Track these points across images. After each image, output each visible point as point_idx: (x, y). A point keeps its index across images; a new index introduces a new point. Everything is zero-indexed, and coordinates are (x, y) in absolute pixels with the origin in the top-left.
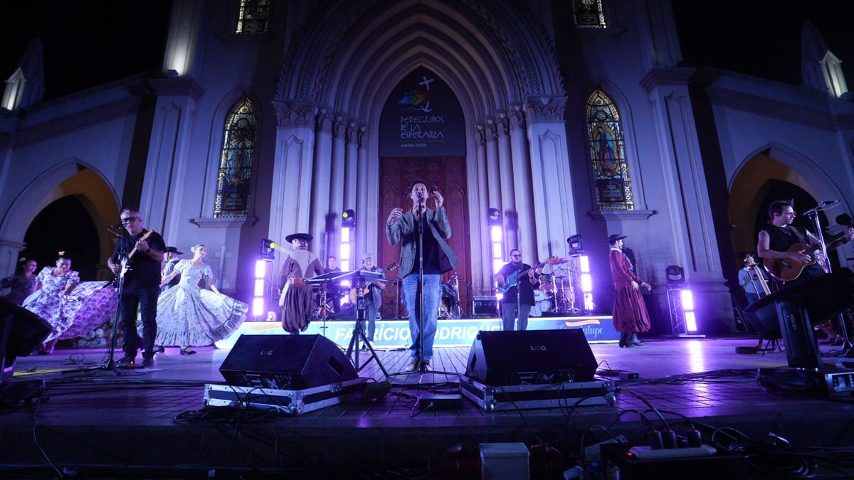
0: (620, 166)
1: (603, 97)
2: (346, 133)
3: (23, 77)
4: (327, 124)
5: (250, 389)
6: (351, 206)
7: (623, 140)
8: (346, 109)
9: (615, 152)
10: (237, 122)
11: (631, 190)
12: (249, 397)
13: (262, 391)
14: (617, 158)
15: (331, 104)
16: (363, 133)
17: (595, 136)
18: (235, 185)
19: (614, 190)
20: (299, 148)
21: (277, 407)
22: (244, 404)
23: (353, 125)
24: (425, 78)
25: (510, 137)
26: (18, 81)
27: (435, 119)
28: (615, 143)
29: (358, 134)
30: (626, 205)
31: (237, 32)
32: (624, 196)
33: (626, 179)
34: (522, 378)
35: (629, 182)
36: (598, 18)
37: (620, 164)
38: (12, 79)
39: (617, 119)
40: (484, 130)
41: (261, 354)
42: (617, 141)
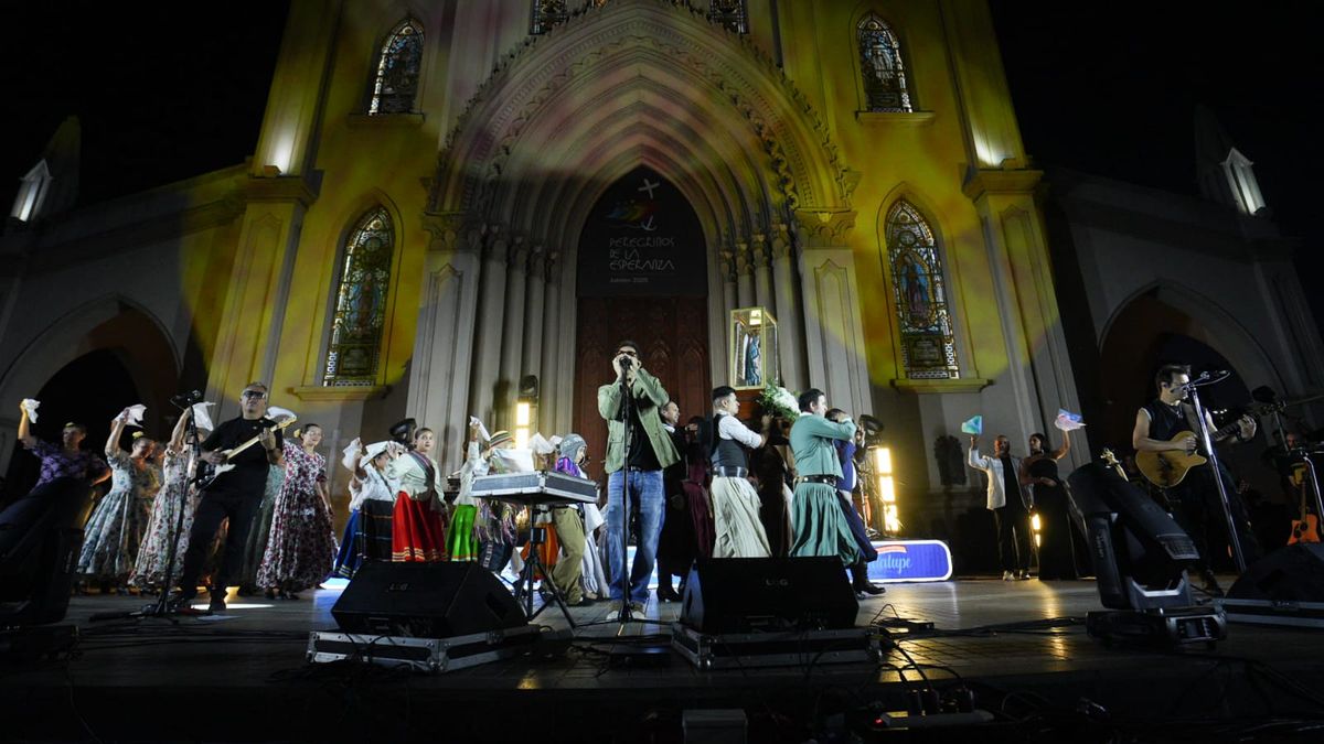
0: (938, 313)
1: (909, 211)
2: (527, 262)
3: (47, 172)
4: (499, 249)
5: (374, 637)
6: (533, 370)
7: (941, 274)
8: (528, 225)
9: (930, 292)
10: (365, 243)
11: (954, 349)
12: (372, 649)
13: (391, 640)
14: (932, 300)
15: (507, 217)
16: (553, 261)
17: (899, 268)
18: (358, 337)
19: (929, 348)
20: (457, 283)
21: (411, 662)
22: (366, 659)
23: (538, 249)
24: (646, 181)
25: (772, 268)
26: (39, 180)
27: (662, 241)
28: (929, 278)
29: (546, 262)
30: (947, 371)
31: (371, 111)
32: (945, 358)
33: (947, 332)
34: (753, 624)
35: (951, 336)
36: (900, 99)
37: (937, 309)
38: (32, 175)
39: (932, 244)
40: (734, 258)
41: (392, 588)
42: (932, 276)
